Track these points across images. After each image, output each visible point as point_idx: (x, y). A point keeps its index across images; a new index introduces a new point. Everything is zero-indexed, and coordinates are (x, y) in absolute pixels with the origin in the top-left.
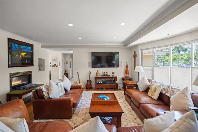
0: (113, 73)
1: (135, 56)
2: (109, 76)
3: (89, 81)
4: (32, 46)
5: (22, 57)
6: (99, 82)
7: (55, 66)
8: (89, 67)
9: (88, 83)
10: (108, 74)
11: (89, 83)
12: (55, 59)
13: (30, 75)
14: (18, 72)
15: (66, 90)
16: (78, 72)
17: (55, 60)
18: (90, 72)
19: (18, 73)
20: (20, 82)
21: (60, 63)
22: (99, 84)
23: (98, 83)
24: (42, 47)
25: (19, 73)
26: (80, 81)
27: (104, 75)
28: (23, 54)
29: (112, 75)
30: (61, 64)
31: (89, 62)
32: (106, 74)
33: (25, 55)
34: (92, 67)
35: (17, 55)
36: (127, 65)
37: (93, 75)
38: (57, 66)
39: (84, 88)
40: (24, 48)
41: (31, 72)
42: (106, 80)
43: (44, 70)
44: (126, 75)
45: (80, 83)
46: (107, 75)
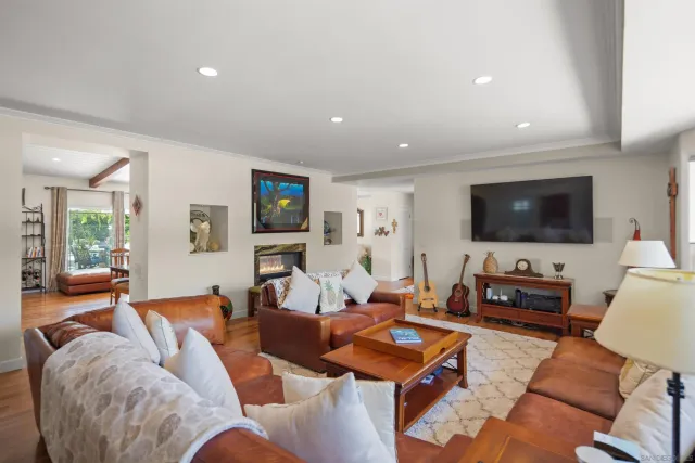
0: (559, 267)
1: (671, 190)
2: (541, 276)
3: (459, 288)
4: (305, 181)
5: (282, 209)
6: (496, 298)
7: (381, 232)
8: (463, 237)
9: (456, 294)
10: (535, 269)
11: (458, 295)
12: (380, 210)
13: (300, 253)
14: (272, 244)
15: (352, 302)
17: (381, 214)
18: (467, 258)
19: (271, 247)
20: (282, 267)
21: (394, 224)
22: (492, 302)
23: (489, 297)
24: (335, 180)
25: (275, 246)
26: (430, 285)
27: (517, 270)
28: (284, 202)
30: (399, 228)
31: (463, 222)
32: (523, 266)
33: (289, 204)
34: (474, 239)
35: (270, 206)
36: (637, 232)
37: (476, 267)
38: (386, 234)
39: (442, 310)
40: (288, 188)
41: (304, 245)
42: (523, 290)
43: (340, 242)
45: (427, 288)
46: (529, 271)
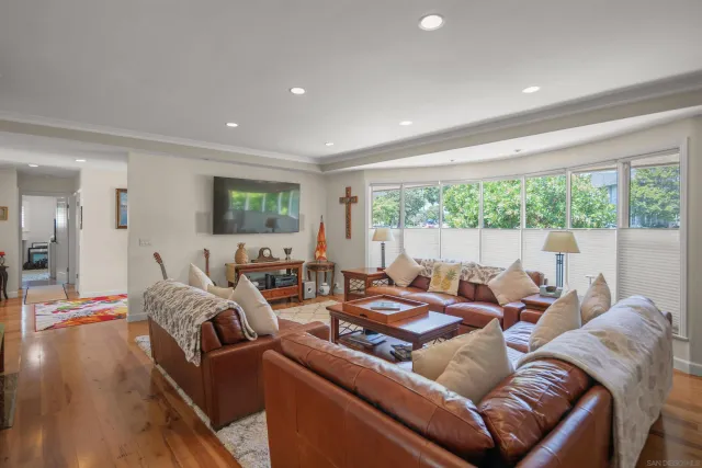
0: (288, 251)
1: (349, 200)
2: (276, 260)
10: (275, 256)
16: (157, 256)
18: (207, 253)
27: (263, 258)
29: (285, 256)
32: (266, 253)
34: (215, 234)
36: (322, 224)
44: (318, 254)
46: (271, 258)
